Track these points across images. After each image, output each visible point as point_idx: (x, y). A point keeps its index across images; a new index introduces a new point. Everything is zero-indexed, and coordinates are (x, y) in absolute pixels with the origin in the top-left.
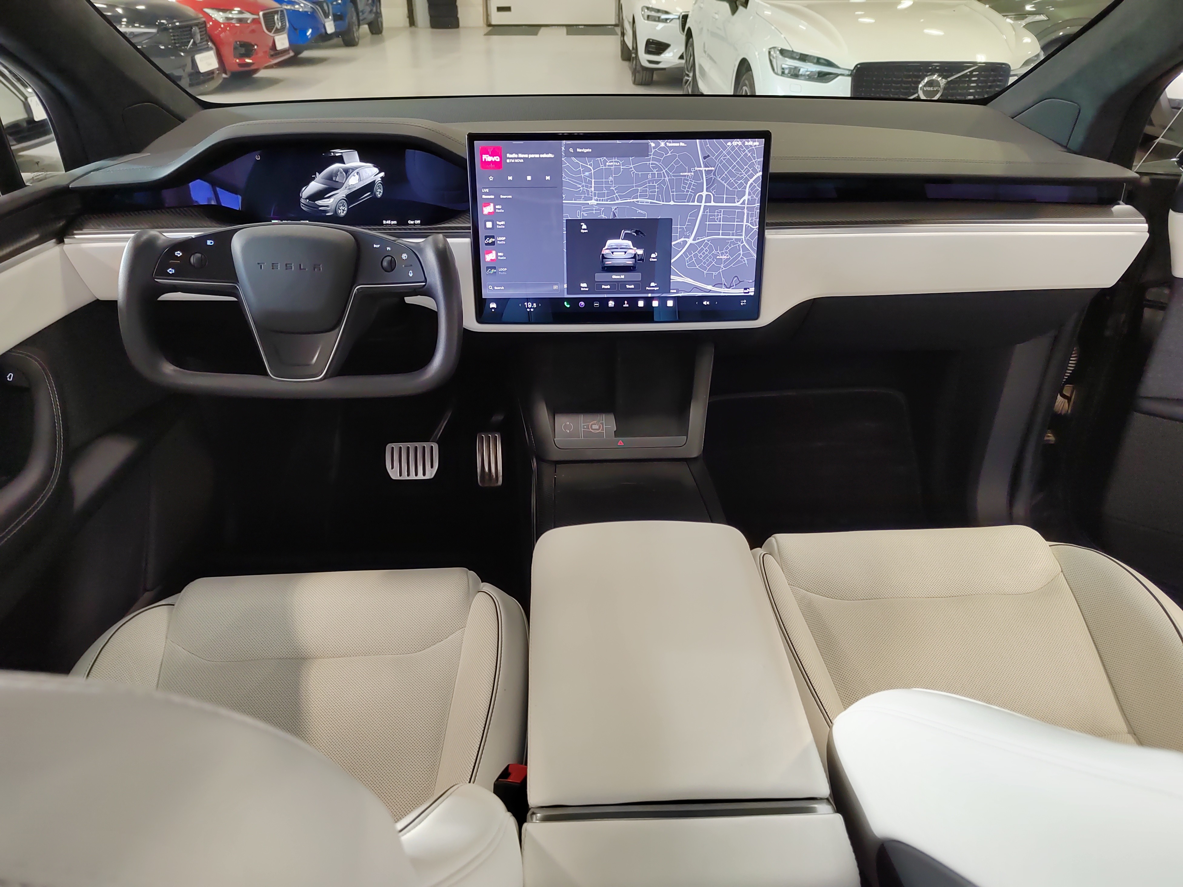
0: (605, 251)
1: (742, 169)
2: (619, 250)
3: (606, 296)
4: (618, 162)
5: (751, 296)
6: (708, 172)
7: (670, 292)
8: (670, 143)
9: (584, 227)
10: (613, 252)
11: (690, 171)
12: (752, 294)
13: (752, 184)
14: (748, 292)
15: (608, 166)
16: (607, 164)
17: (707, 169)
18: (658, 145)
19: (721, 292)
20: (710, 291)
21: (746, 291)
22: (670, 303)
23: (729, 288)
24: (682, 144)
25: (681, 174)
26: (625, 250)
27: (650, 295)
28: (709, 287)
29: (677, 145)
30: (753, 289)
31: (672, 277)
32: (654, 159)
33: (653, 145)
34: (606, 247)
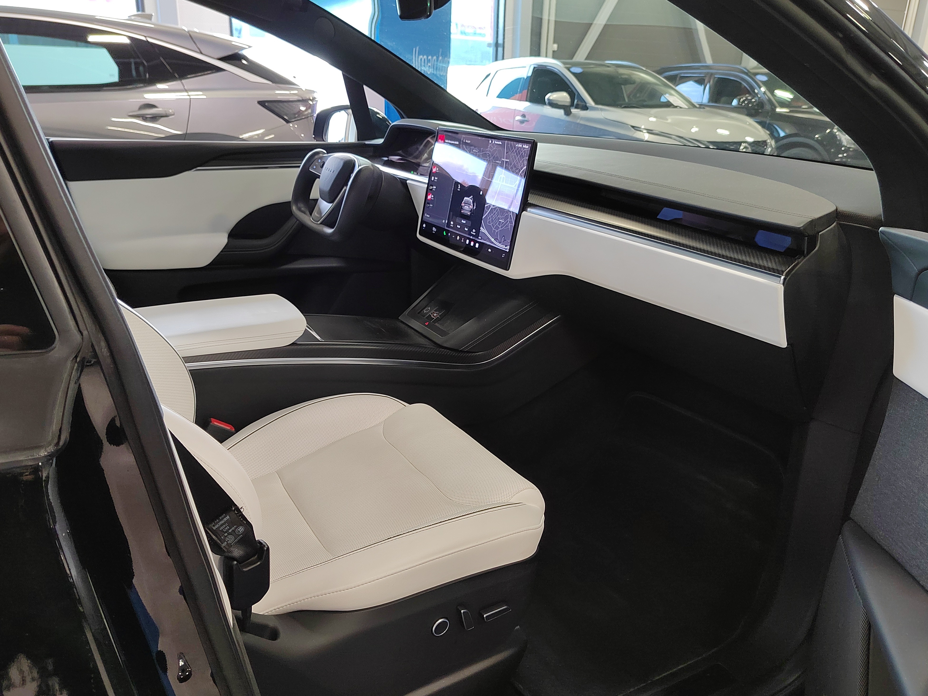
0: (463, 204)
1: (519, 162)
2: (467, 205)
3: (457, 232)
4: (477, 150)
5: (506, 251)
6: (506, 162)
7: (478, 238)
8: (496, 141)
9: (459, 187)
10: (465, 205)
11: (500, 161)
12: (508, 250)
13: (521, 174)
14: (506, 249)
15: (474, 152)
16: (474, 151)
17: (507, 160)
18: (492, 142)
19: (496, 245)
20: (492, 243)
21: (506, 248)
22: (477, 245)
23: (500, 243)
24: (500, 143)
25: (497, 162)
26: (469, 205)
27: (471, 237)
28: (493, 240)
29: (498, 143)
30: (508, 247)
31: (481, 228)
32: (489, 151)
33: (490, 142)
34: (463, 202)
